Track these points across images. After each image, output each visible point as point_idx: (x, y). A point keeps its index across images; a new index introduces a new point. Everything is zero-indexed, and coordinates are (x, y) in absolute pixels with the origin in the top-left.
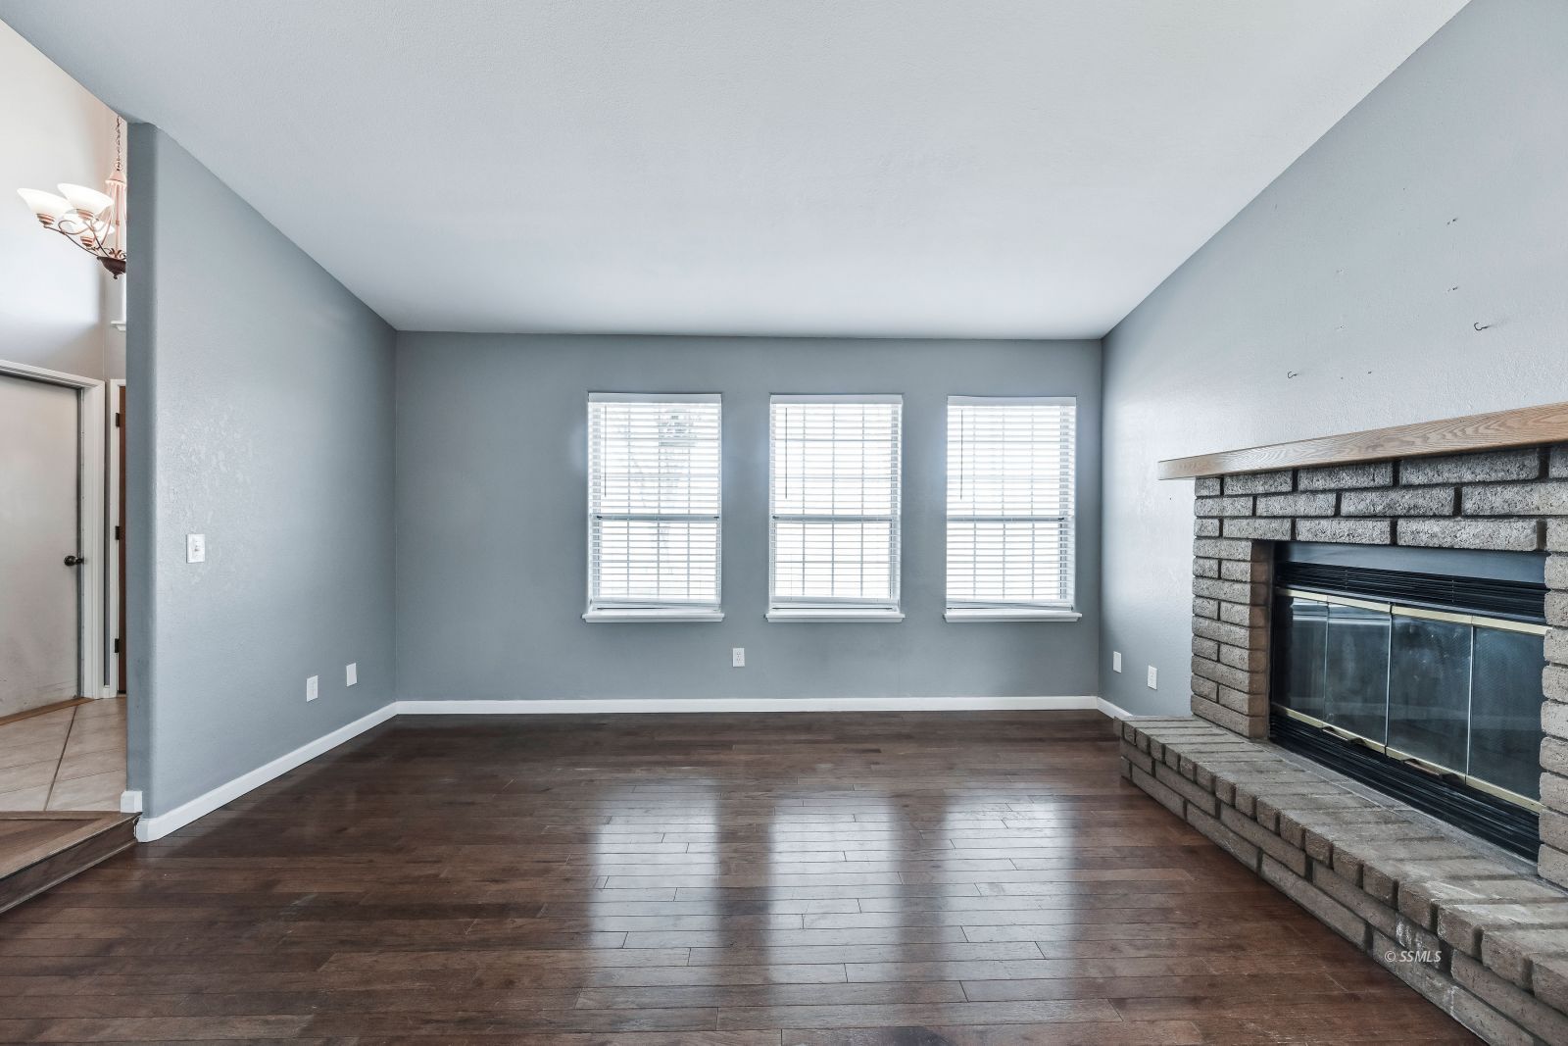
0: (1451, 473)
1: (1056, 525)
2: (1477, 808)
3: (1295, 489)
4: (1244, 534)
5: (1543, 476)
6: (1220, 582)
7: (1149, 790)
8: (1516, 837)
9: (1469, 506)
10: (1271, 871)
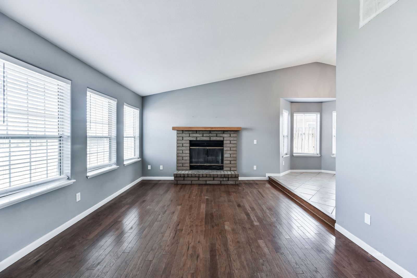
0: (216, 132)
1: (133, 138)
2: (216, 167)
3: (196, 133)
4: (188, 139)
5: (224, 133)
6: (183, 147)
7: (182, 183)
8: (219, 169)
9: (218, 136)
10: (208, 182)
